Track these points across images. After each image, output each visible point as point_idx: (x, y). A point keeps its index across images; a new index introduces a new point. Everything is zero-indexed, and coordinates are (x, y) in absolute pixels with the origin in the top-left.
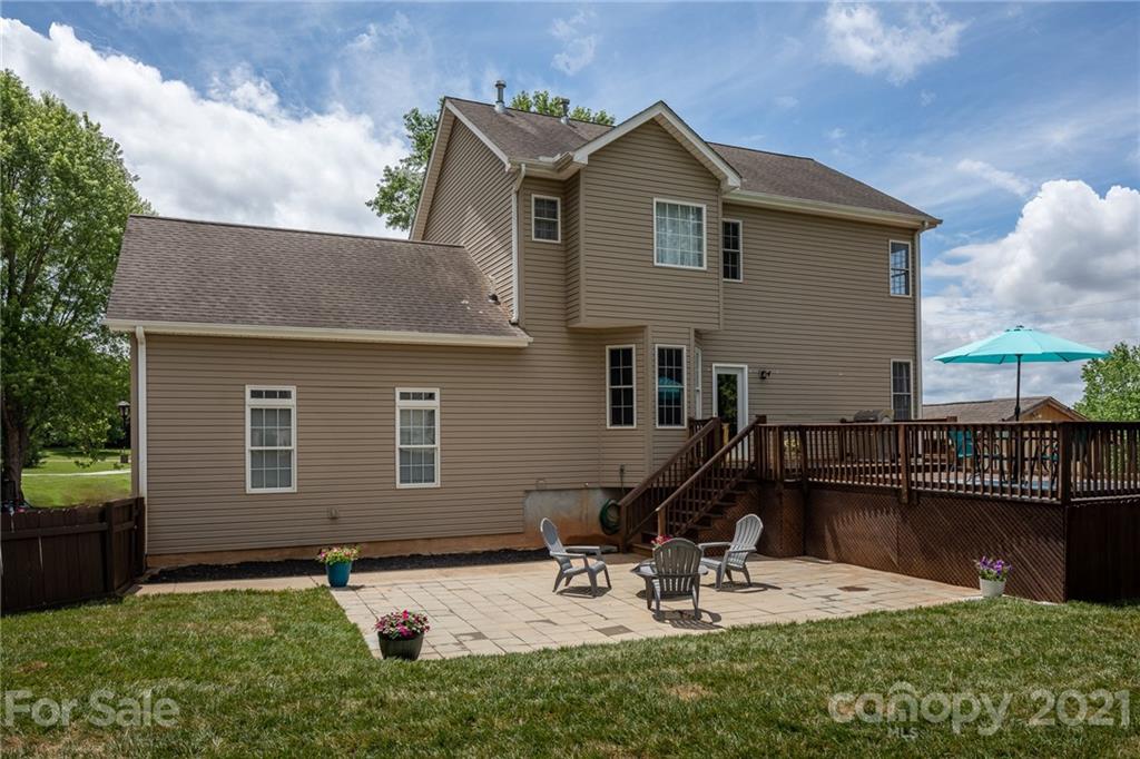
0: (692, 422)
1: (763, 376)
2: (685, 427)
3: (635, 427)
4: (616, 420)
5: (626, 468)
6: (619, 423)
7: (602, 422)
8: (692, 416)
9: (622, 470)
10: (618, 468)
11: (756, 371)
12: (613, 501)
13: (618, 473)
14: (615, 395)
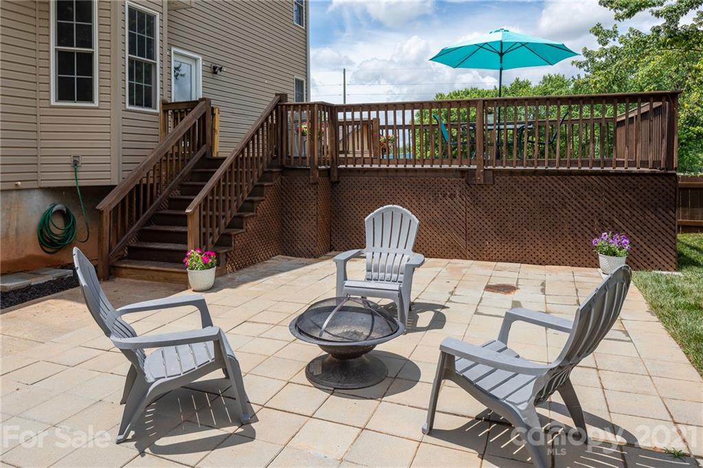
0: (166, 105)
1: (215, 70)
2: (158, 110)
3: (96, 104)
4: (65, 93)
5: (82, 160)
6: (71, 99)
7: (43, 95)
8: (165, 98)
9: (75, 163)
10: (70, 160)
11: (209, 64)
12: (58, 207)
13: (69, 167)
14: (64, 61)
